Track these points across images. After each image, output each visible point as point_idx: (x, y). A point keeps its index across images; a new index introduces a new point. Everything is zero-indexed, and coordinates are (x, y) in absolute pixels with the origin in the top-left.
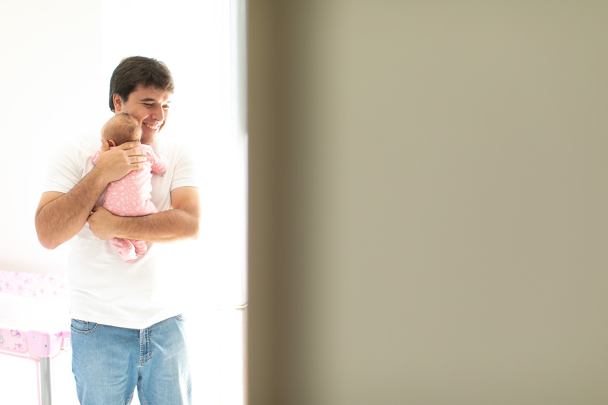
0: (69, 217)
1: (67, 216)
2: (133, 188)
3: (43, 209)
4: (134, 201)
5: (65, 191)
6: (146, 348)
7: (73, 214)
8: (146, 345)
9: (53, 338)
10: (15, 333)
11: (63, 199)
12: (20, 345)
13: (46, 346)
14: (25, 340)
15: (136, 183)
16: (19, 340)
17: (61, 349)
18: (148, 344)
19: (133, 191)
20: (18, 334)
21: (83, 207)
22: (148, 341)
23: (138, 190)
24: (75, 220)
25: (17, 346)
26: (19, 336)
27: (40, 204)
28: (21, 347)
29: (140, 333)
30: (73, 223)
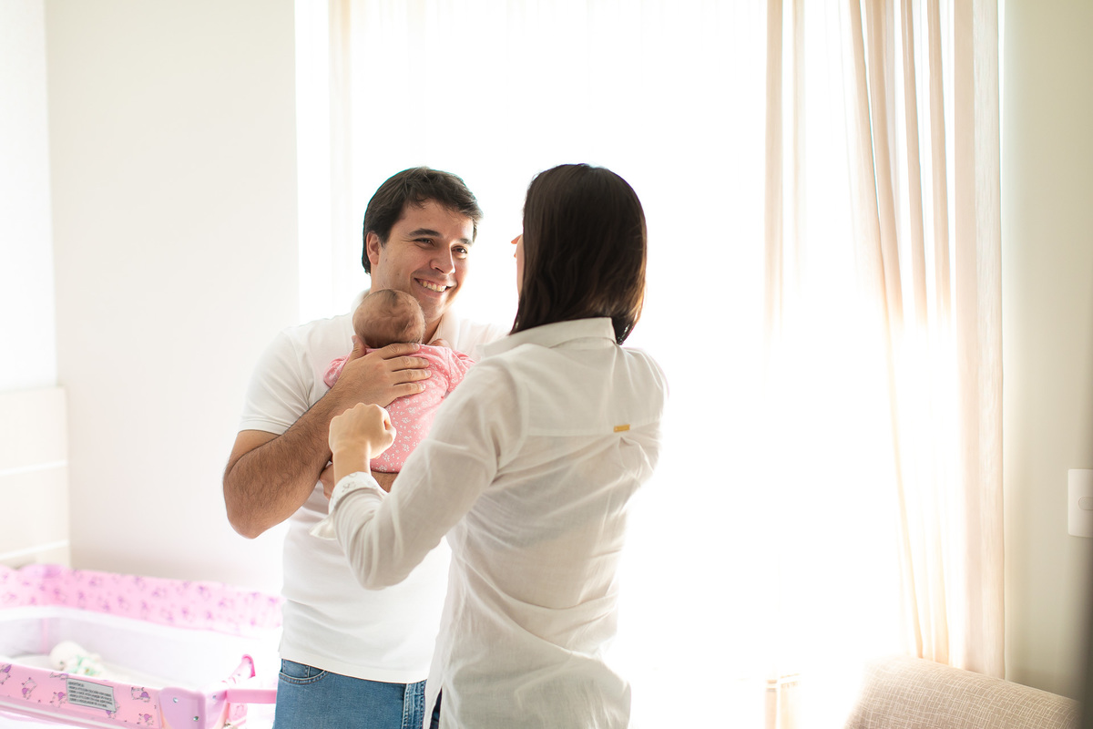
0: (280, 481)
1: (278, 480)
2: (405, 421)
3: (236, 466)
4: (407, 443)
5: (279, 430)
6: (414, 722)
7: (287, 476)
8: (415, 716)
9: (209, 702)
10: (138, 694)
11: (271, 448)
12: (147, 717)
13: (197, 718)
14: (158, 707)
15: (412, 411)
16: (147, 708)
17: (225, 725)
18: (418, 714)
19: (404, 424)
20: (145, 694)
21: (305, 464)
22: (418, 708)
23: (413, 422)
24: (290, 487)
25: (143, 719)
26: (147, 699)
27: (233, 453)
28: (150, 721)
29: (406, 691)
30: (288, 493)
